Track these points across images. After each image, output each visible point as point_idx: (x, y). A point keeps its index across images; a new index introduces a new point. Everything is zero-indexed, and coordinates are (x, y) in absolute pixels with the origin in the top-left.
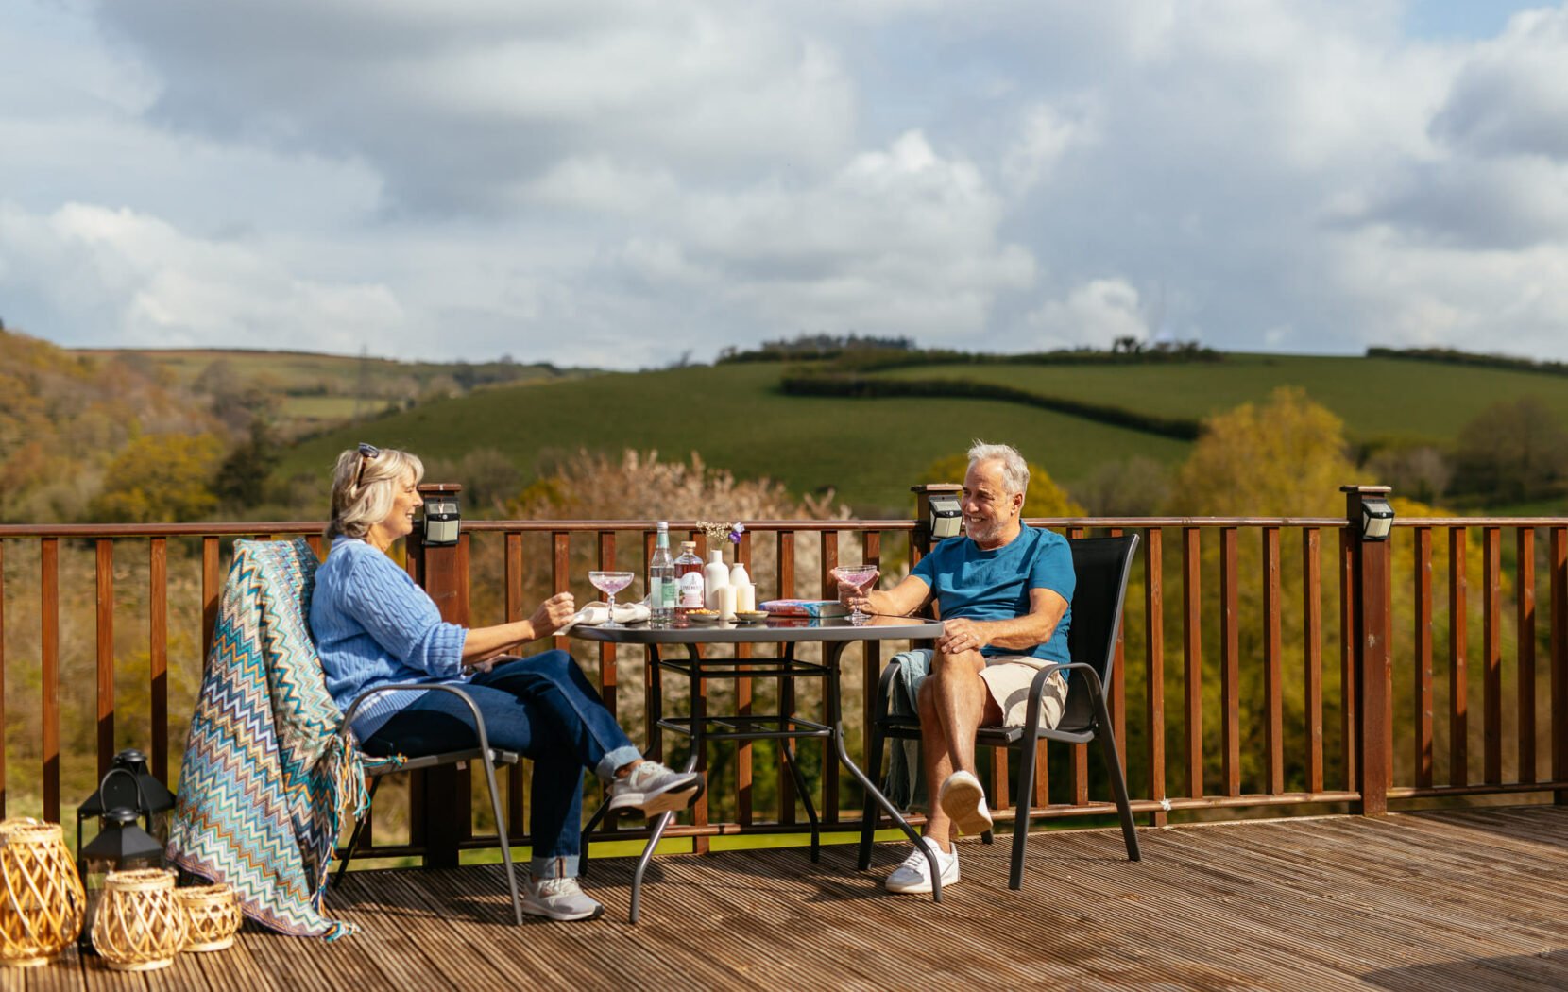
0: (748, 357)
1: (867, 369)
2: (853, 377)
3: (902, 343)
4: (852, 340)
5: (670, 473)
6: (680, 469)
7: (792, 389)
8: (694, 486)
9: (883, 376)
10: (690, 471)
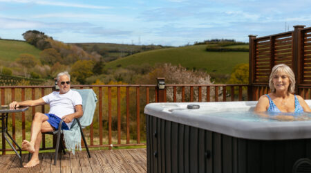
0: (200, 44)
1: (224, 46)
2: (221, 48)
3: (233, 41)
4: (223, 40)
5: (174, 68)
6: (176, 67)
7: (208, 50)
8: (179, 71)
9: (227, 47)
10: (178, 68)
